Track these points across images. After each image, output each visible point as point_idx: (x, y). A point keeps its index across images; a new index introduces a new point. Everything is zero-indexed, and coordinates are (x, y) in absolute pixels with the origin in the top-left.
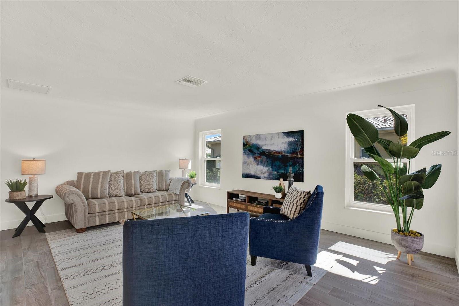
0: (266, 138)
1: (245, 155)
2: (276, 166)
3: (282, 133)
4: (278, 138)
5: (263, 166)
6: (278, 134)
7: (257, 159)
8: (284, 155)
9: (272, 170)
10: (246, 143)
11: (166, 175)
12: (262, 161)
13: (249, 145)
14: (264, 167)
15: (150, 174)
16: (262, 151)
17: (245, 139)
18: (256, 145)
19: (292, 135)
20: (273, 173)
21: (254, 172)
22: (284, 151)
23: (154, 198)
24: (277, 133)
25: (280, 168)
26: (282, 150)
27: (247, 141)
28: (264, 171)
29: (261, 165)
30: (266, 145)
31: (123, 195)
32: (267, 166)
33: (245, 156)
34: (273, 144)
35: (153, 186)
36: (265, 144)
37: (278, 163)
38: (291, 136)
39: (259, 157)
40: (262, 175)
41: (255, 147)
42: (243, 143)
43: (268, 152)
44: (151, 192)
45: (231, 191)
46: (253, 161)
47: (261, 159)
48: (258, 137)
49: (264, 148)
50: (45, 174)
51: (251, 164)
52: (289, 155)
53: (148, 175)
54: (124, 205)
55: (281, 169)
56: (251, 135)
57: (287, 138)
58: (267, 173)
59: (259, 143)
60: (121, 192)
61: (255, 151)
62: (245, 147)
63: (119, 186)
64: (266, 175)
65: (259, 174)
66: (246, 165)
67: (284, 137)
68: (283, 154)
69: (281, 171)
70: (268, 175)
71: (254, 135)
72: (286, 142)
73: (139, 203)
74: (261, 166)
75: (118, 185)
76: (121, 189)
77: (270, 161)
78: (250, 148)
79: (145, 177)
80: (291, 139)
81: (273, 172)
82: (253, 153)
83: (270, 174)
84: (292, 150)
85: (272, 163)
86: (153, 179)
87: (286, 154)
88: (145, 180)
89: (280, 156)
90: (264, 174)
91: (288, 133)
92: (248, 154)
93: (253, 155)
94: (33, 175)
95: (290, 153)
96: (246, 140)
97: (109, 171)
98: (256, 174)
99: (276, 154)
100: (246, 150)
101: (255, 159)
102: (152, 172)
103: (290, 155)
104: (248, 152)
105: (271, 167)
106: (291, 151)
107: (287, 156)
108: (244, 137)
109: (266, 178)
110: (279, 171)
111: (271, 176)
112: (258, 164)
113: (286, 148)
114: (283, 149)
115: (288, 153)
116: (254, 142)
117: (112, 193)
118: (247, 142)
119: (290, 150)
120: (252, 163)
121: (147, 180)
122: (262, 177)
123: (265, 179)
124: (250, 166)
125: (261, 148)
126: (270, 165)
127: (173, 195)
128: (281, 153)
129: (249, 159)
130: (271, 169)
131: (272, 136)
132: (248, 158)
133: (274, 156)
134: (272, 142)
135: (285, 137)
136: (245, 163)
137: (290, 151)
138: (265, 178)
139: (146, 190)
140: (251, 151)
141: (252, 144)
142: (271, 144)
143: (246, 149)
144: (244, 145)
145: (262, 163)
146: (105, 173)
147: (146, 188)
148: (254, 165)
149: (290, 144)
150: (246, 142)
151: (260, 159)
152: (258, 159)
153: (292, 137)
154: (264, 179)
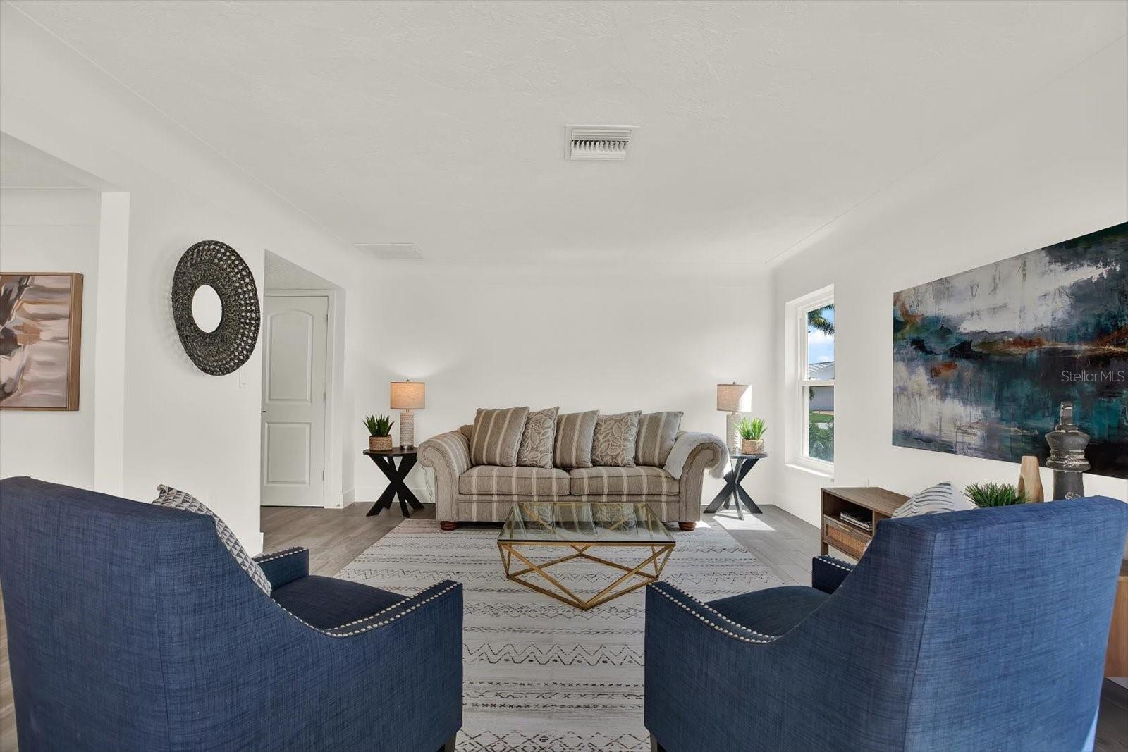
0: (972, 288)
1: (902, 362)
2: (1014, 399)
3: (1043, 253)
4: (1024, 275)
5: (965, 402)
6: (1023, 260)
7: (941, 375)
8: (1052, 352)
9: (1002, 419)
10: (902, 320)
11: (668, 424)
12: (959, 383)
13: (913, 325)
14: (968, 408)
15: (622, 420)
16: (958, 340)
17: (899, 304)
18: (936, 320)
19: (1093, 249)
20: (1006, 431)
21: (931, 424)
22: (1054, 333)
23: (605, 480)
24: (1017, 258)
25: (1032, 409)
26: (1041, 329)
27: (907, 311)
28: (965, 421)
29: (954, 397)
30: (972, 315)
31: (547, 464)
32: (977, 403)
33: (901, 365)
34: (1004, 306)
35: (623, 449)
36: (970, 311)
37: (1024, 389)
38: (1088, 256)
39: (949, 366)
40: (960, 439)
41: (933, 329)
42: (894, 318)
43: (983, 344)
44: (618, 466)
45: (834, 489)
46: (927, 382)
47: (956, 372)
48: (943, 287)
49: (968, 327)
50: (424, 408)
51: (920, 396)
52: (1076, 347)
53: (616, 421)
54: (530, 485)
55: (1040, 413)
56: (919, 287)
57: (1068, 269)
58: (979, 432)
59: (947, 309)
60: (544, 457)
61: (932, 345)
62: (899, 335)
63: (541, 444)
64: (975, 440)
65: (950, 434)
66: (903, 399)
67: (1052, 267)
68: (1048, 345)
69: (1040, 426)
70: (982, 438)
71: (928, 284)
72: (1060, 291)
73: (567, 487)
74: (956, 401)
75: (540, 440)
76: (545, 448)
77: (991, 379)
78: (915, 336)
79: (609, 427)
80: (1091, 272)
81: (1003, 426)
82: (928, 353)
83: (990, 435)
84: (1092, 321)
85: (1000, 390)
86: (627, 432)
87: (1065, 346)
88: (609, 433)
89: (1035, 355)
90: (966, 432)
91: (1071, 244)
92: (912, 359)
93: (926, 360)
94: (407, 409)
95: (1085, 339)
96: (903, 305)
97: (526, 408)
98: (937, 434)
99: (1014, 350)
100: (903, 343)
101: (934, 373)
102: (628, 414)
103: (1085, 347)
104: (911, 350)
105: (993, 404)
106: (1090, 330)
107: (1070, 352)
108: (897, 297)
109: (975, 449)
110: (1031, 423)
111: (996, 445)
112: (943, 396)
113: (1060, 315)
114: (1047, 322)
115: (1071, 340)
116: (930, 308)
117: (526, 457)
118: (905, 313)
119: (1085, 324)
120: (924, 392)
121: (613, 435)
122: (959, 447)
123: (972, 455)
124: (916, 402)
125: (956, 328)
126: (990, 397)
127: (664, 481)
128: (1039, 343)
129: (913, 377)
130: (994, 414)
131: (996, 274)
132: (912, 372)
133: (1008, 358)
134: (999, 299)
135: (1058, 267)
136: (900, 391)
137: (1083, 331)
138: (969, 451)
139: (608, 459)
140: (919, 345)
141: (924, 319)
142: (994, 311)
143: (904, 338)
144: (898, 326)
145: (960, 390)
146: (517, 412)
147: (607, 454)
148: (929, 399)
149: (1081, 294)
150: (903, 315)
151: (950, 374)
152: (944, 373)
153: (1095, 262)
154: (965, 454)
